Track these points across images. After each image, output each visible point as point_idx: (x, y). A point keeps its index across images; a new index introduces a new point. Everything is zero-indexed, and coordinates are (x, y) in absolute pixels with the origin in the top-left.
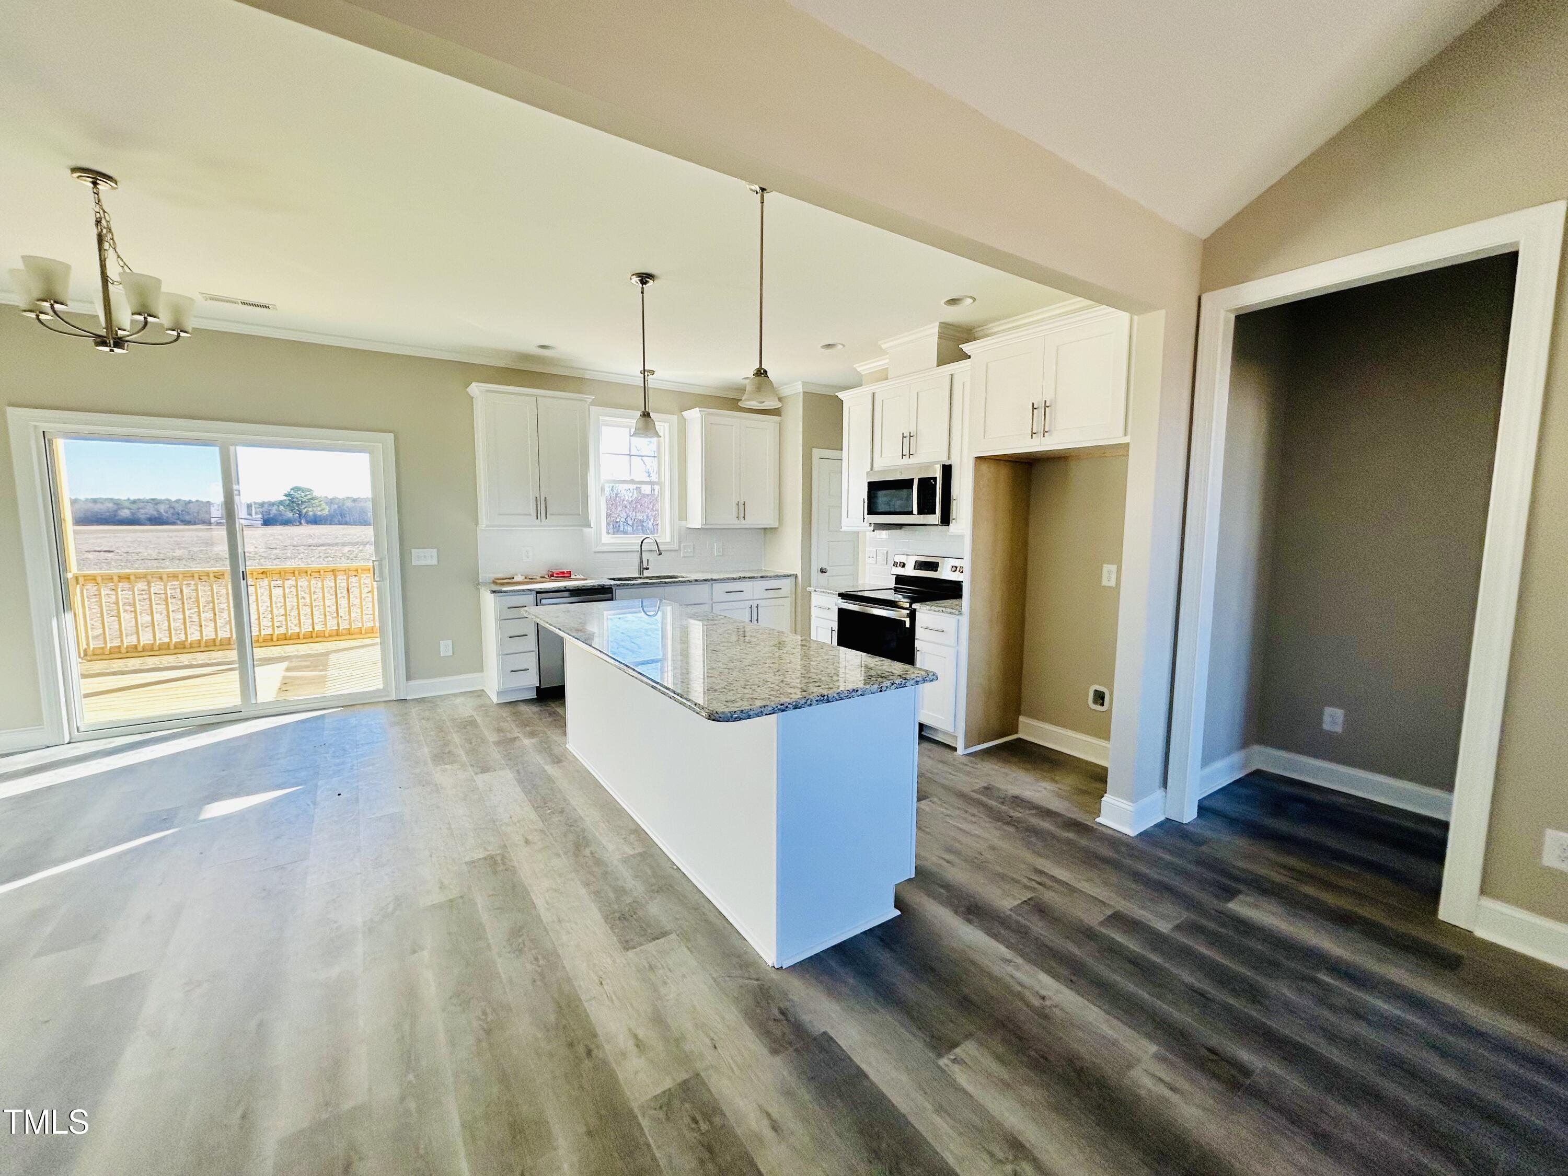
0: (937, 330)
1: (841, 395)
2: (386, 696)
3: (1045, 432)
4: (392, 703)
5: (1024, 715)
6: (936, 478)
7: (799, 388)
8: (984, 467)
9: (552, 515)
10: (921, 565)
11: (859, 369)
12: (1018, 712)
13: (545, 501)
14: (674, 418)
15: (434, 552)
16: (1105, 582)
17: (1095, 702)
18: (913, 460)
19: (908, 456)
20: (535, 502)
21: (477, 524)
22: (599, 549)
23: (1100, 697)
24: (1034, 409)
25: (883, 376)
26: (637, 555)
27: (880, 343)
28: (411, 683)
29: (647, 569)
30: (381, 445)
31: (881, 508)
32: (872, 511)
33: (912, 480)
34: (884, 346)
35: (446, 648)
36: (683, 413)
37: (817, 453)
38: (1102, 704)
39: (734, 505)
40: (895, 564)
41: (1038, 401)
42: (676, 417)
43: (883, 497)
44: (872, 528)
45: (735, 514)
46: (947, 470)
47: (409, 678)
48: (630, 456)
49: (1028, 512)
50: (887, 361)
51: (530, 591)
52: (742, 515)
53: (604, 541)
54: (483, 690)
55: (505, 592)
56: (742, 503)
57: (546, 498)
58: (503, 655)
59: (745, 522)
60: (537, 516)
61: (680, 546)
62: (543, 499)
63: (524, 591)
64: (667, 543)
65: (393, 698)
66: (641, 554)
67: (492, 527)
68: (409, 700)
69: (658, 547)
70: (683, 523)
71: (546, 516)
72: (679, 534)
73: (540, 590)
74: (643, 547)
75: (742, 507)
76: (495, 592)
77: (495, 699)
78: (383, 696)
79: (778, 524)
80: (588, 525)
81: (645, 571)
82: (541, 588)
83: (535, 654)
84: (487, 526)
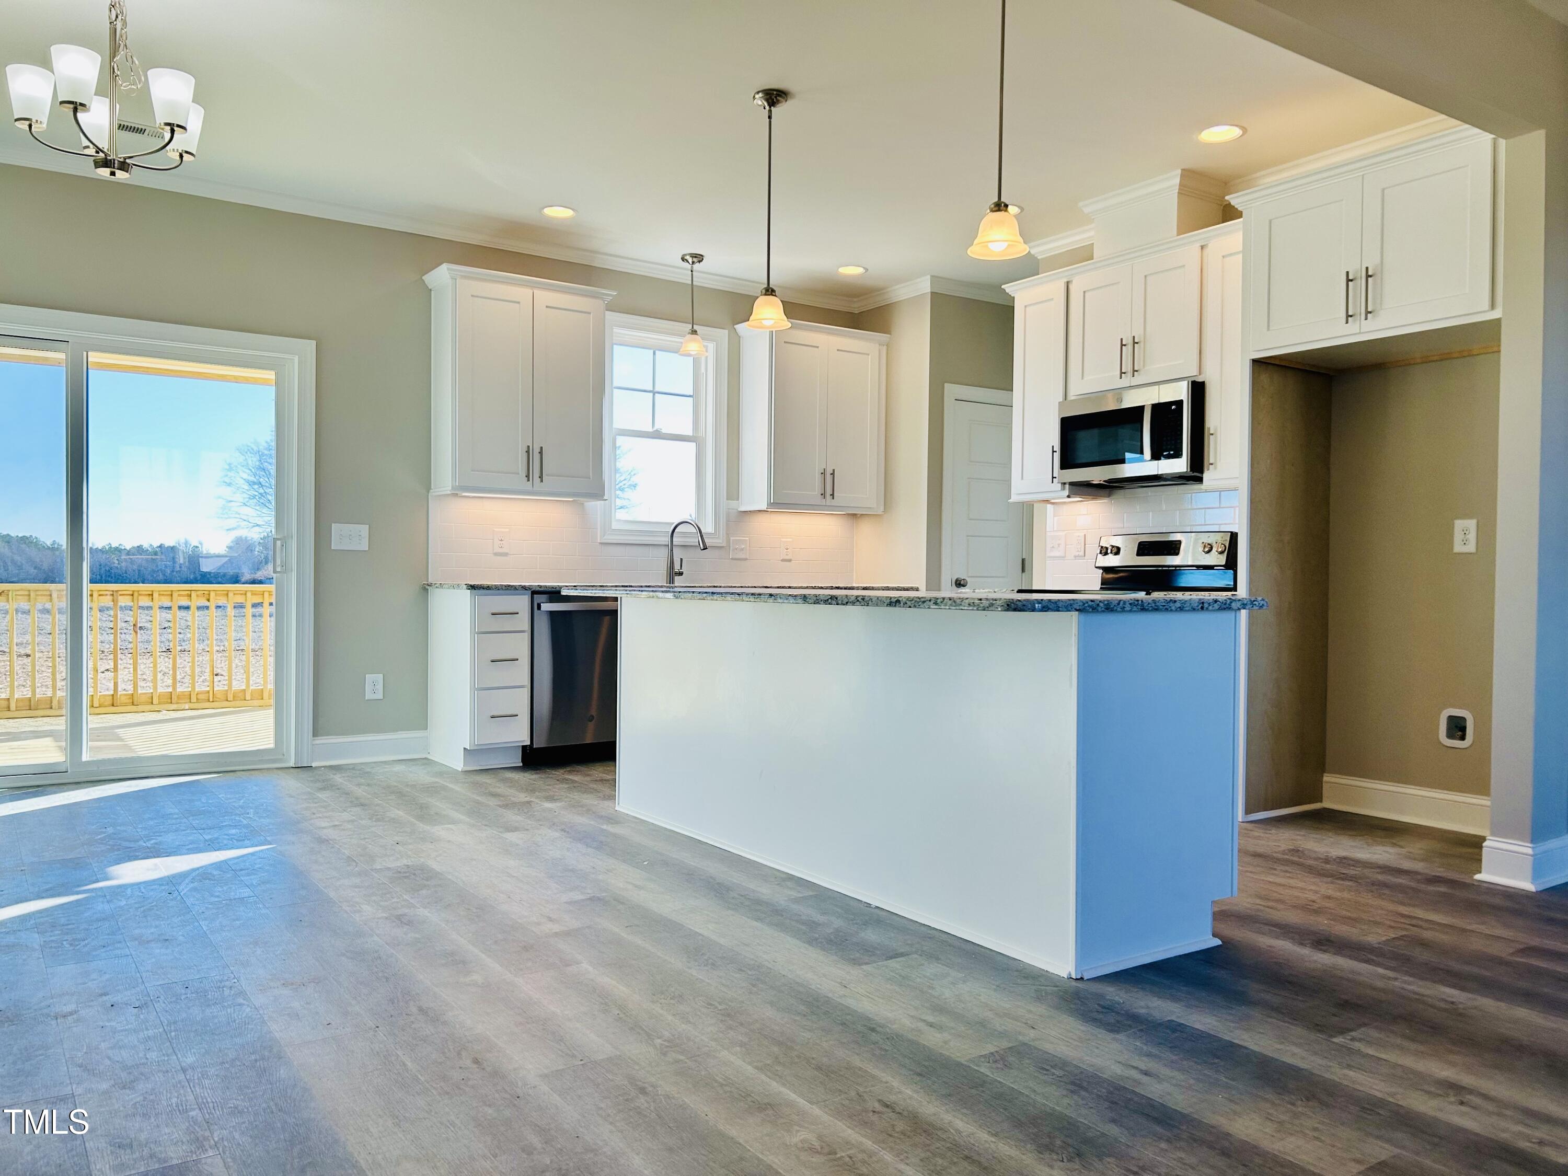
0: (1177, 181)
1: (1008, 288)
2: (280, 760)
3: (1368, 312)
4: (292, 770)
5: (1329, 772)
6: (1181, 401)
7: (925, 286)
9: (547, 475)
10: (1145, 549)
11: (1035, 251)
12: (1322, 768)
13: (541, 453)
14: (723, 334)
15: (364, 529)
16: (1458, 548)
17: (1450, 736)
18: (1139, 379)
19: (1130, 374)
20: (525, 455)
21: (428, 488)
22: (608, 538)
23: (1457, 728)
24: (1348, 280)
25: (1084, 255)
26: (665, 552)
27: (1081, 204)
28: (320, 741)
29: (681, 574)
30: (296, 359)
31: (1083, 457)
32: (1067, 461)
33: (1141, 408)
34: (1087, 210)
35: (374, 687)
36: (735, 326)
37: (952, 391)
38: (1463, 738)
39: (818, 476)
40: (1104, 551)
41: (1355, 268)
42: (726, 332)
43: (1086, 440)
44: (1066, 493)
45: (817, 491)
46: (1198, 390)
47: (315, 734)
48: (654, 393)
49: (1327, 448)
50: (1092, 233)
51: (524, 588)
52: (829, 491)
53: (615, 526)
54: (424, 756)
55: (488, 588)
56: (829, 471)
57: (542, 448)
58: (481, 689)
59: (834, 502)
60: (528, 476)
61: (728, 541)
62: (537, 450)
63: (514, 588)
64: (710, 535)
65: (292, 764)
66: (672, 550)
67: (462, 489)
68: (316, 768)
69: (702, 536)
70: (733, 504)
71: (541, 477)
72: (728, 521)
73: (538, 589)
74: (674, 540)
75: (829, 478)
76: (472, 587)
77: (458, 763)
78: (274, 761)
79: (882, 508)
80: (598, 493)
81: (677, 578)
82: (541, 587)
83: (526, 692)
84: (453, 488)
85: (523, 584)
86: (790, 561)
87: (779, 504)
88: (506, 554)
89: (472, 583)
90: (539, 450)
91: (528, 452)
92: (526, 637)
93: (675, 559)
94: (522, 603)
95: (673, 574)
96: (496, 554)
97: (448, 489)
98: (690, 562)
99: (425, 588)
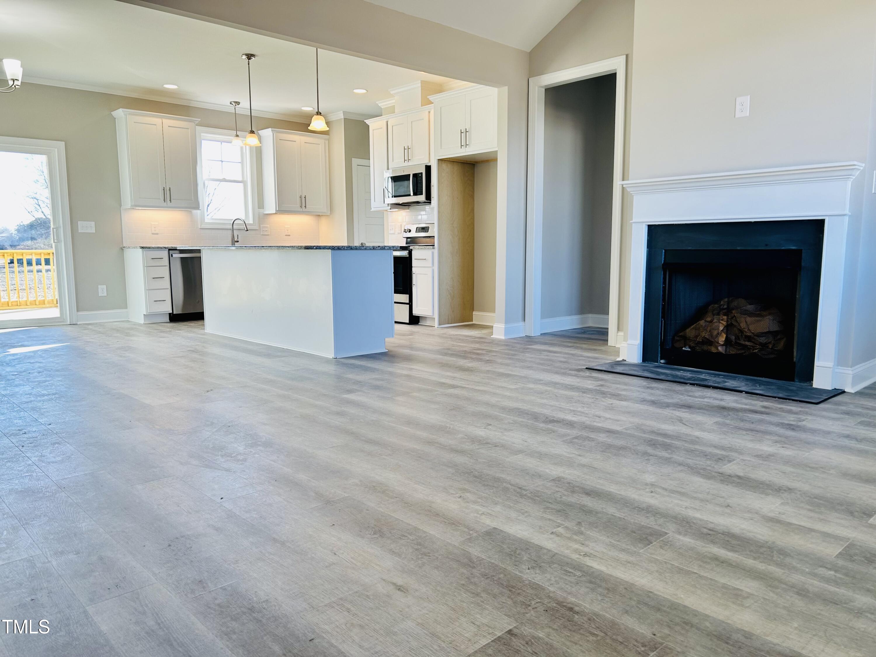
0: (420, 85)
1: (367, 122)
2: (63, 322)
3: (466, 145)
4: (69, 326)
5: (476, 311)
6: (422, 173)
7: (341, 115)
8: (444, 166)
9: (173, 199)
10: (419, 230)
11: (379, 105)
12: (472, 309)
13: (170, 190)
15: (93, 224)
18: (410, 163)
19: (407, 161)
20: (163, 191)
21: (121, 205)
22: (203, 226)
24: (461, 133)
25: (392, 110)
26: (230, 232)
27: (389, 90)
28: (80, 313)
29: (238, 242)
30: (56, 150)
31: (396, 193)
33: (409, 175)
34: (392, 93)
35: (102, 291)
36: (259, 132)
37: (354, 161)
39: (298, 199)
40: (405, 231)
41: (462, 128)
43: (397, 186)
45: (299, 205)
46: (428, 169)
47: (78, 311)
48: (222, 162)
49: (473, 192)
50: (394, 101)
51: (165, 248)
52: (304, 205)
53: (206, 221)
54: (126, 320)
55: (149, 248)
56: (303, 196)
57: (170, 188)
58: (149, 290)
59: (306, 210)
60: (164, 200)
61: (260, 226)
62: (168, 189)
63: (161, 248)
64: (250, 224)
65: (69, 323)
66: (233, 231)
67: (135, 206)
68: (79, 324)
69: (245, 225)
70: (261, 210)
71: (170, 200)
72: (259, 218)
73: (171, 248)
74: (234, 226)
75: (303, 199)
76: (142, 248)
77: (142, 321)
78: (61, 322)
79: (329, 212)
80: (197, 207)
81: (236, 243)
82: (172, 247)
83: (169, 291)
84: (131, 206)
85: (164, 246)
86: (289, 235)
87: (281, 210)
88: (157, 234)
89: (142, 246)
90: (169, 189)
91: (164, 190)
92: (168, 268)
93: (235, 235)
94: (165, 254)
95: (234, 242)
96: (153, 234)
97: (129, 206)
98: (241, 236)
99: (122, 249)
